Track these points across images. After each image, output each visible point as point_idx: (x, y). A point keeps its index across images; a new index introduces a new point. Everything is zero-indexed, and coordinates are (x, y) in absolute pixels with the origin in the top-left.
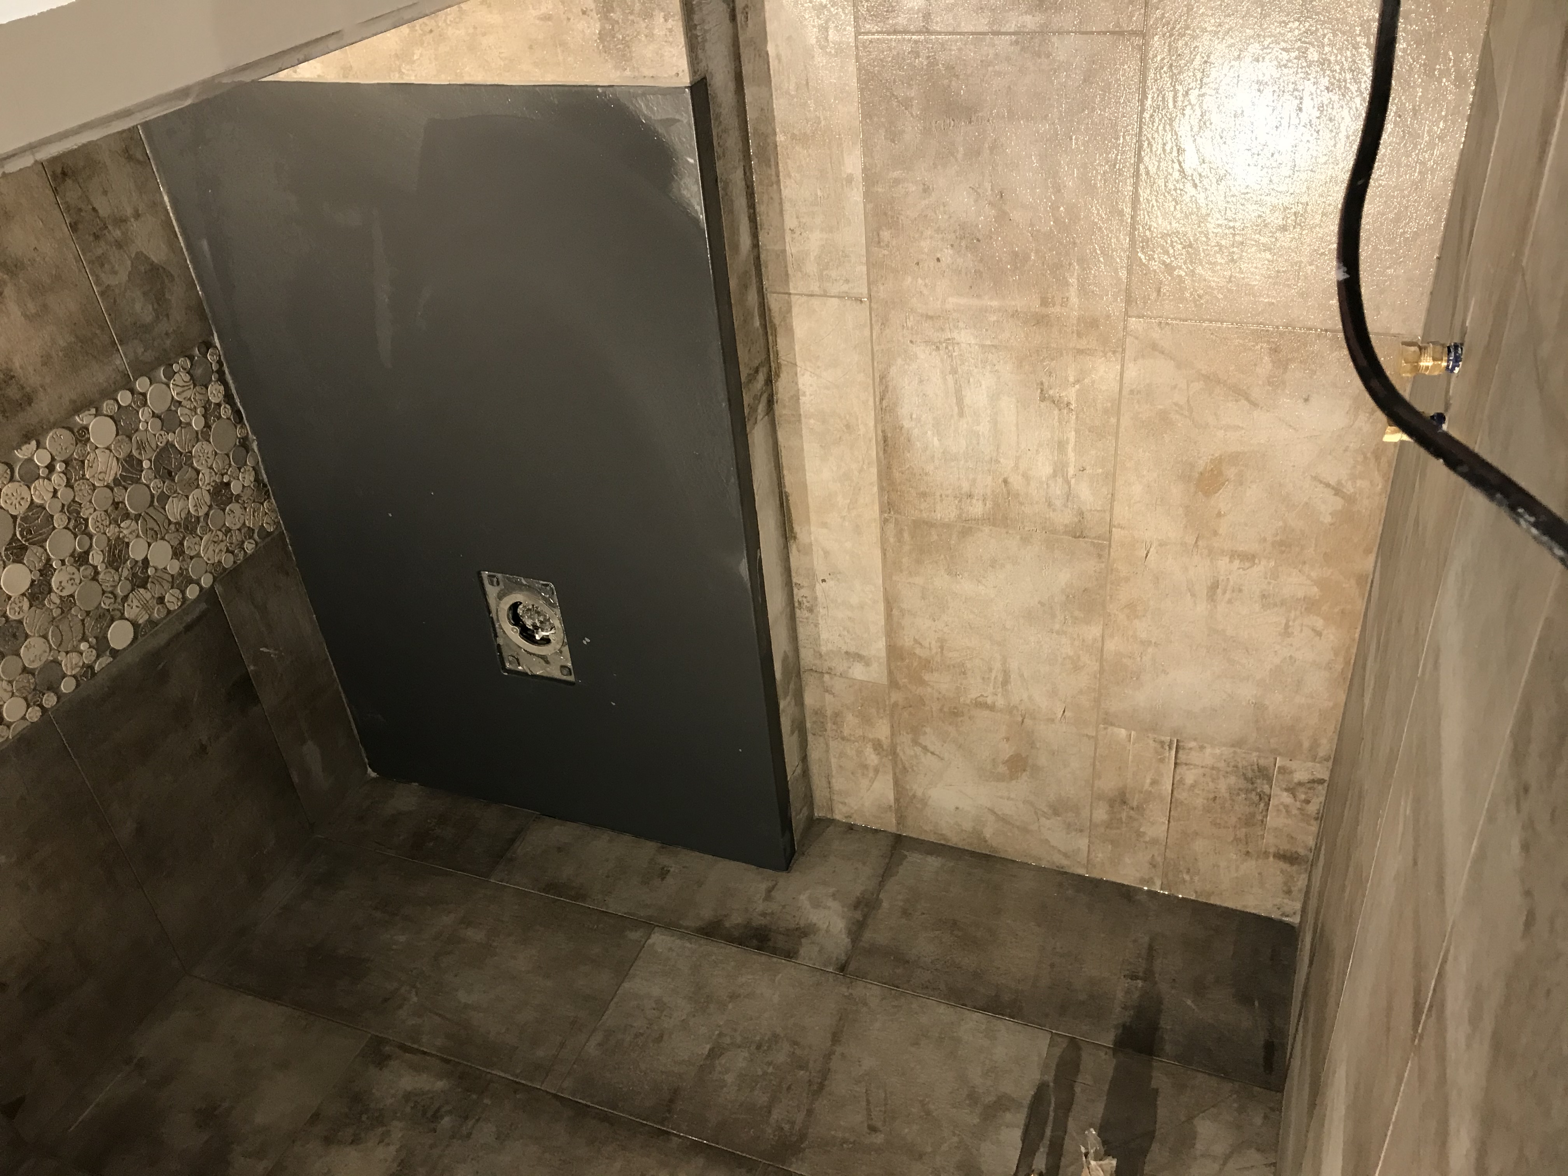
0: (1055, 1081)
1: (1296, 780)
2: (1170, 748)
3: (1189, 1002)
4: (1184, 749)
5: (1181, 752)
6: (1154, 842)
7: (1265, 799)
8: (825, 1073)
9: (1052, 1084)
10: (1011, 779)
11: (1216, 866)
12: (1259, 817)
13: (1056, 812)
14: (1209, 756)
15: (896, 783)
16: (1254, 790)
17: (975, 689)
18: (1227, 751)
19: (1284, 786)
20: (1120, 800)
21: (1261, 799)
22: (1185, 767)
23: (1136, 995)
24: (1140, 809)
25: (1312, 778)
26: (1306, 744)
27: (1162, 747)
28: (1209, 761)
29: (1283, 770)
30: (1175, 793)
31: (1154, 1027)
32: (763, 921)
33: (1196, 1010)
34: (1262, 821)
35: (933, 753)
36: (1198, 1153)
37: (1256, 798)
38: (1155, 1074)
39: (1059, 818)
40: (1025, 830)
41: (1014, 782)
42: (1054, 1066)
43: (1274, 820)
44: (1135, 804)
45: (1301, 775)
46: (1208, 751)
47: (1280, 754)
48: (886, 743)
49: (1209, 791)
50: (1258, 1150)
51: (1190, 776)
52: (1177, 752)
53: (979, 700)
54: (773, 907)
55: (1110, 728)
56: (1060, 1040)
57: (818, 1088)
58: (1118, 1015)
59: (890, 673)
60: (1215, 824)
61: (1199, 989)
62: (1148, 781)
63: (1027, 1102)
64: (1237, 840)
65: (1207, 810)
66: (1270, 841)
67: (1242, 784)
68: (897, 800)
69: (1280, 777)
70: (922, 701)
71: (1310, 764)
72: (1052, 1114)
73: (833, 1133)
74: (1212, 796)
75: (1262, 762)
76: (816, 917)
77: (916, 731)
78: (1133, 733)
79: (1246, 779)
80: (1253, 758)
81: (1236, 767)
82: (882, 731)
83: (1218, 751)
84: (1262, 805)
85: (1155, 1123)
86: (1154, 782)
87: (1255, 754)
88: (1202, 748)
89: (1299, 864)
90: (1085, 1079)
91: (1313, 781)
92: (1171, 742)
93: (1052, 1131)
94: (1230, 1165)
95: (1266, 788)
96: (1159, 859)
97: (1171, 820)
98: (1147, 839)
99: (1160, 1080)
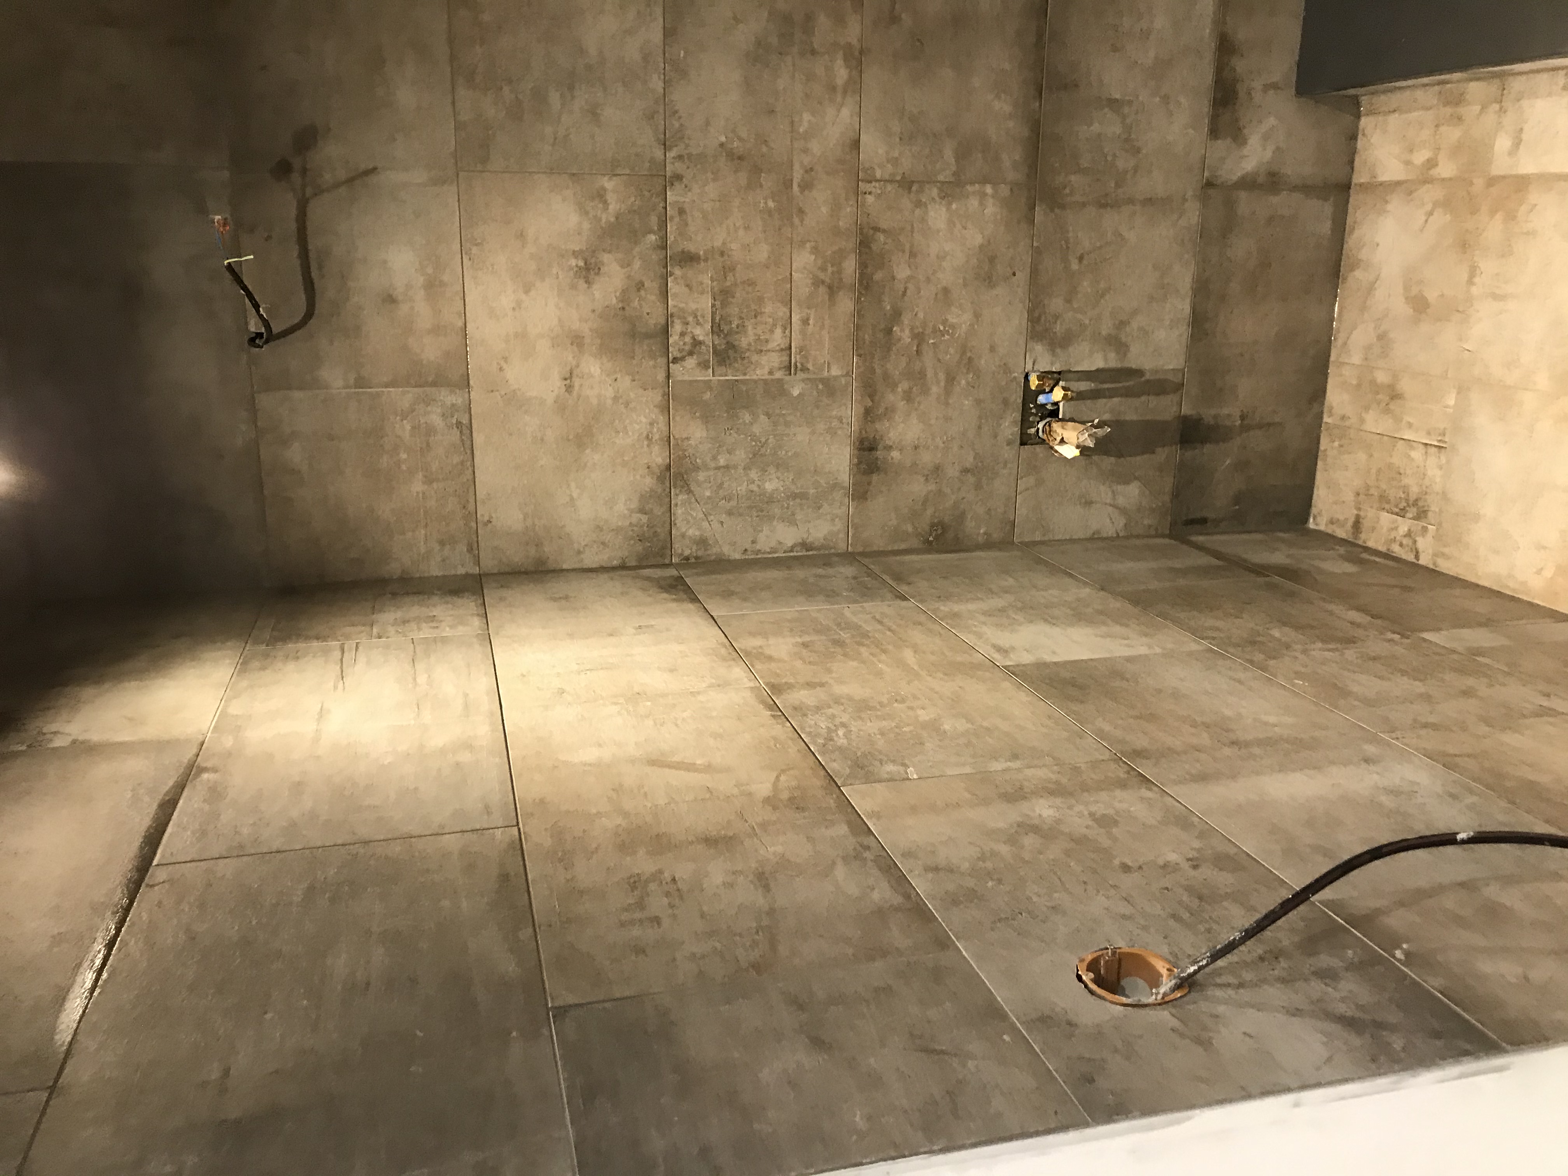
0: (1148, 381)
1: (1417, 539)
2: (1440, 441)
3: (1228, 462)
4: (1439, 453)
5: (1436, 450)
6: (1362, 421)
7: (1402, 513)
8: (1116, 205)
9: (1143, 379)
10: (1406, 298)
11: (1346, 468)
12: (1387, 506)
13: (1381, 337)
14: (1434, 473)
15: (1398, 183)
16: (1408, 505)
17: (1488, 266)
18: (1438, 488)
19: (1412, 529)
20: (1395, 396)
21: (1401, 509)
22: (1423, 452)
23: (1228, 423)
24: (1387, 411)
25: (1420, 550)
26: (1446, 550)
27: (1440, 435)
28: (1430, 473)
29: (1425, 529)
30: (1402, 442)
31: (1204, 441)
32: (1242, 94)
33: (1223, 468)
34: (1384, 509)
35: (1426, 221)
36: (1115, 488)
37: (1402, 505)
38: (1167, 450)
39: (1375, 340)
40: (1363, 308)
41: (1404, 300)
42: (1158, 377)
43: (1386, 518)
44: (1392, 406)
45: (1421, 543)
46: (1439, 473)
47: (1437, 530)
48: (1435, 172)
49: (1405, 469)
50: (1125, 525)
51: (1417, 454)
52: (1436, 446)
53: (1478, 269)
54: (1257, 97)
55: (1455, 391)
56: (1181, 375)
57: (1104, 204)
58: (1208, 414)
59: (1504, 177)
60: (1379, 471)
61: (1242, 465)
62: (1411, 420)
63: (1126, 365)
64: (1368, 487)
65: (1390, 466)
66: (1369, 514)
67: (1413, 497)
68: (1381, 184)
69: (1420, 528)
70: (1474, 211)
71: (1431, 551)
72: (1121, 385)
73: (1071, 228)
74: (1402, 471)
75: (1430, 514)
76: (1254, 141)
77: (1446, 204)
78: (1451, 411)
79: (1417, 500)
80: (1434, 508)
81: (1426, 493)
82: (1446, 169)
83: (1438, 480)
84: (1397, 510)
85: (1130, 456)
86: (1410, 425)
87: (1437, 510)
88: (1441, 468)
89: (1353, 533)
90: (1153, 401)
91: (1417, 552)
92: (1446, 442)
93: (1108, 389)
94: (1110, 509)
95: (1409, 515)
96: (1347, 423)
97: (1379, 436)
98: (1363, 415)
99: (1162, 454)
